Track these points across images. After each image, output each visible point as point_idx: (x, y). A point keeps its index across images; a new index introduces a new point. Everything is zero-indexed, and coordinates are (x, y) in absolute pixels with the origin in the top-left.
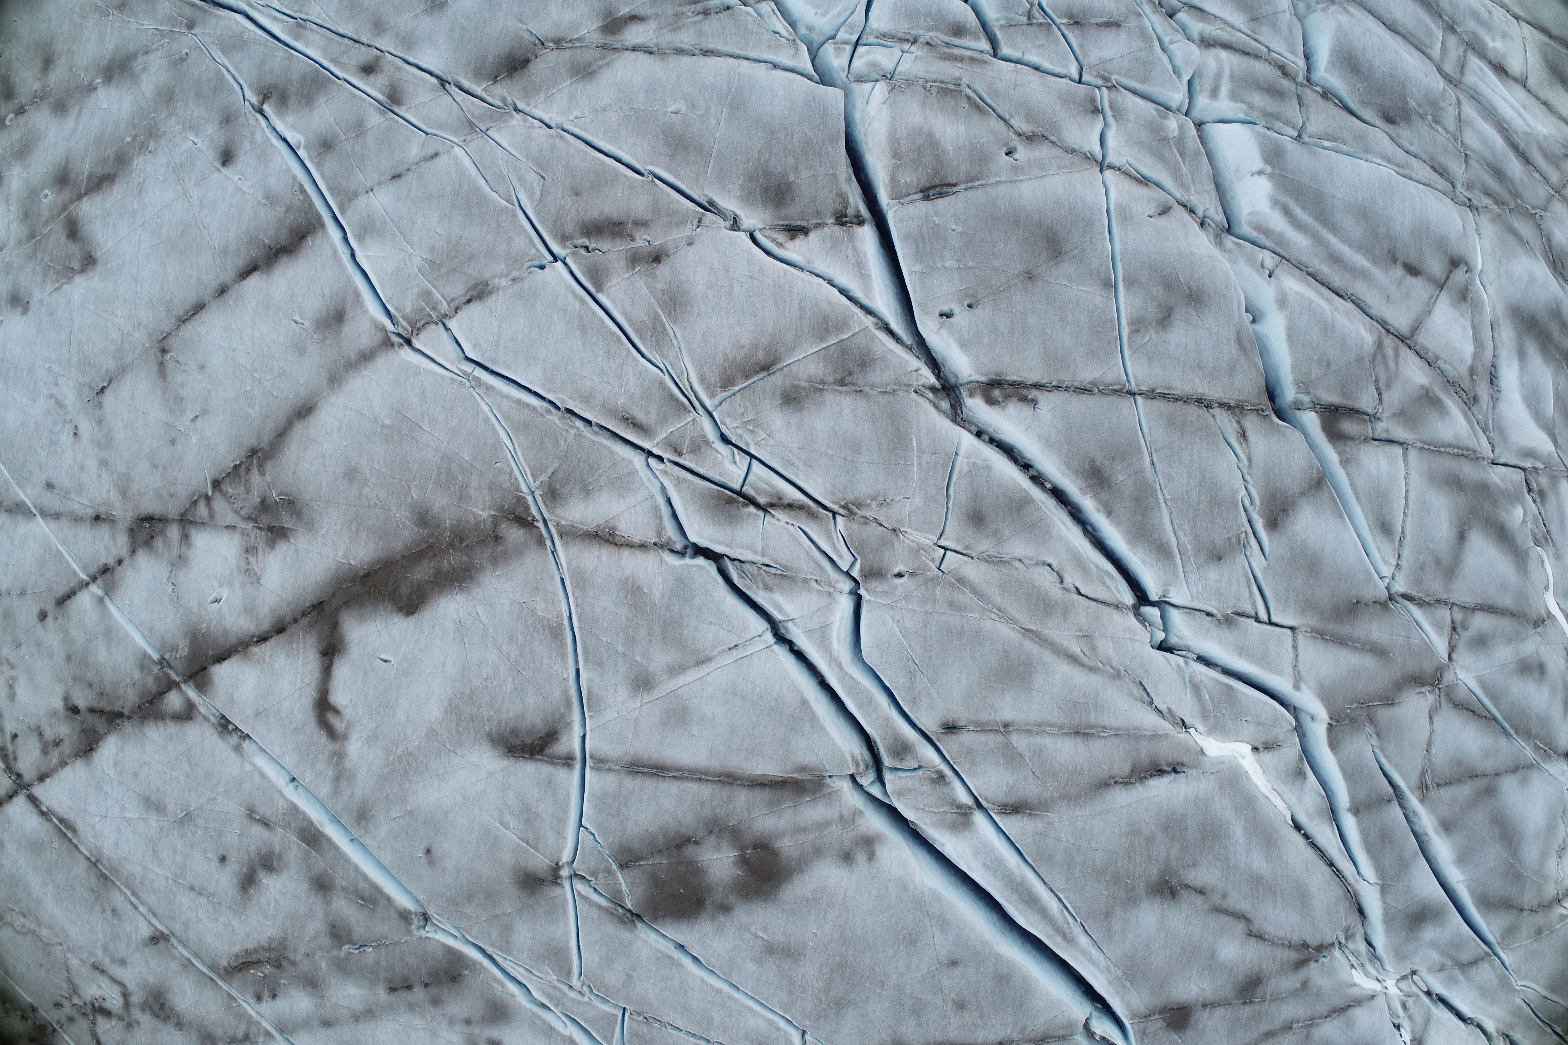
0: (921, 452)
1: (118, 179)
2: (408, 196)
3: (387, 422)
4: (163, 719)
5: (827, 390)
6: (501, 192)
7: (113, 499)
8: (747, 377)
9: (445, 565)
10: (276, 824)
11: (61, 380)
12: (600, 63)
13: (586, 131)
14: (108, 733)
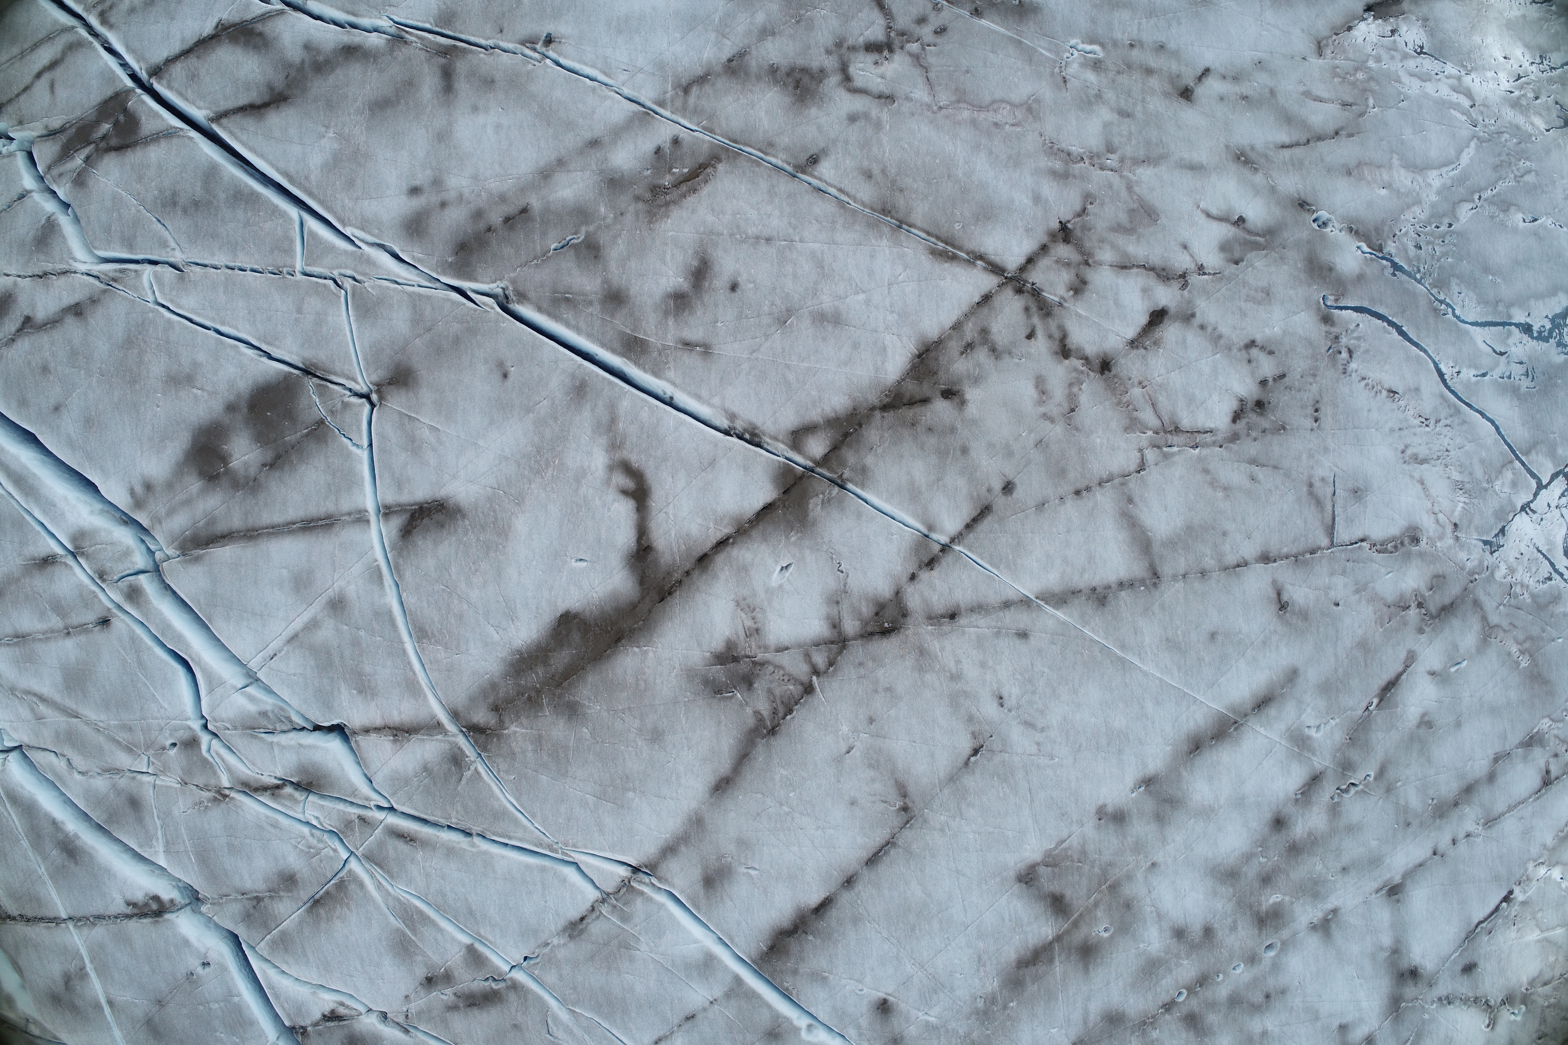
0: (186, 852)
1: (1014, 964)
2: (672, 1003)
3: (630, 794)
4: (829, 421)
5: (266, 892)
6: (584, 1019)
7: (936, 642)
8: (327, 893)
9: (540, 671)
10: (676, 348)
11: (1034, 749)
14: (899, 382)
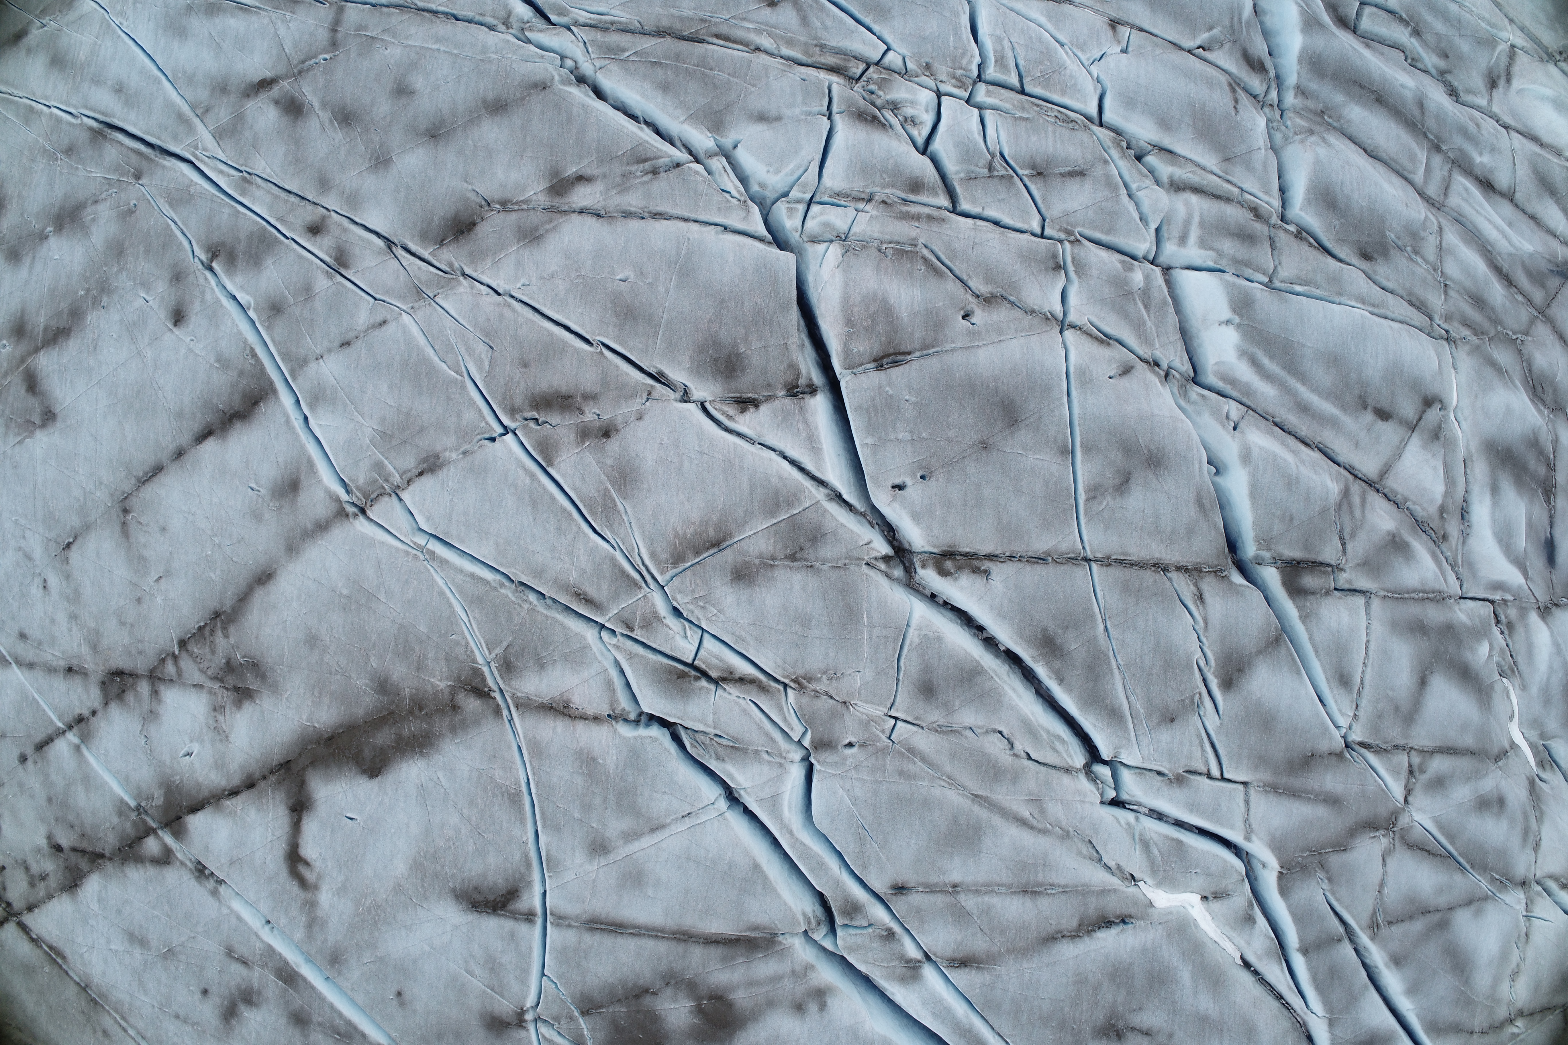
0: (871, 625)
1: (73, 334)
2: (358, 364)
3: (345, 592)
4: (142, 862)
5: (777, 566)
6: (449, 363)
7: (84, 653)
8: (697, 553)
9: (406, 732)
10: (253, 963)
11: (28, 534)
12: (547, 227)
13: (534, 299)
14: (90, 871)
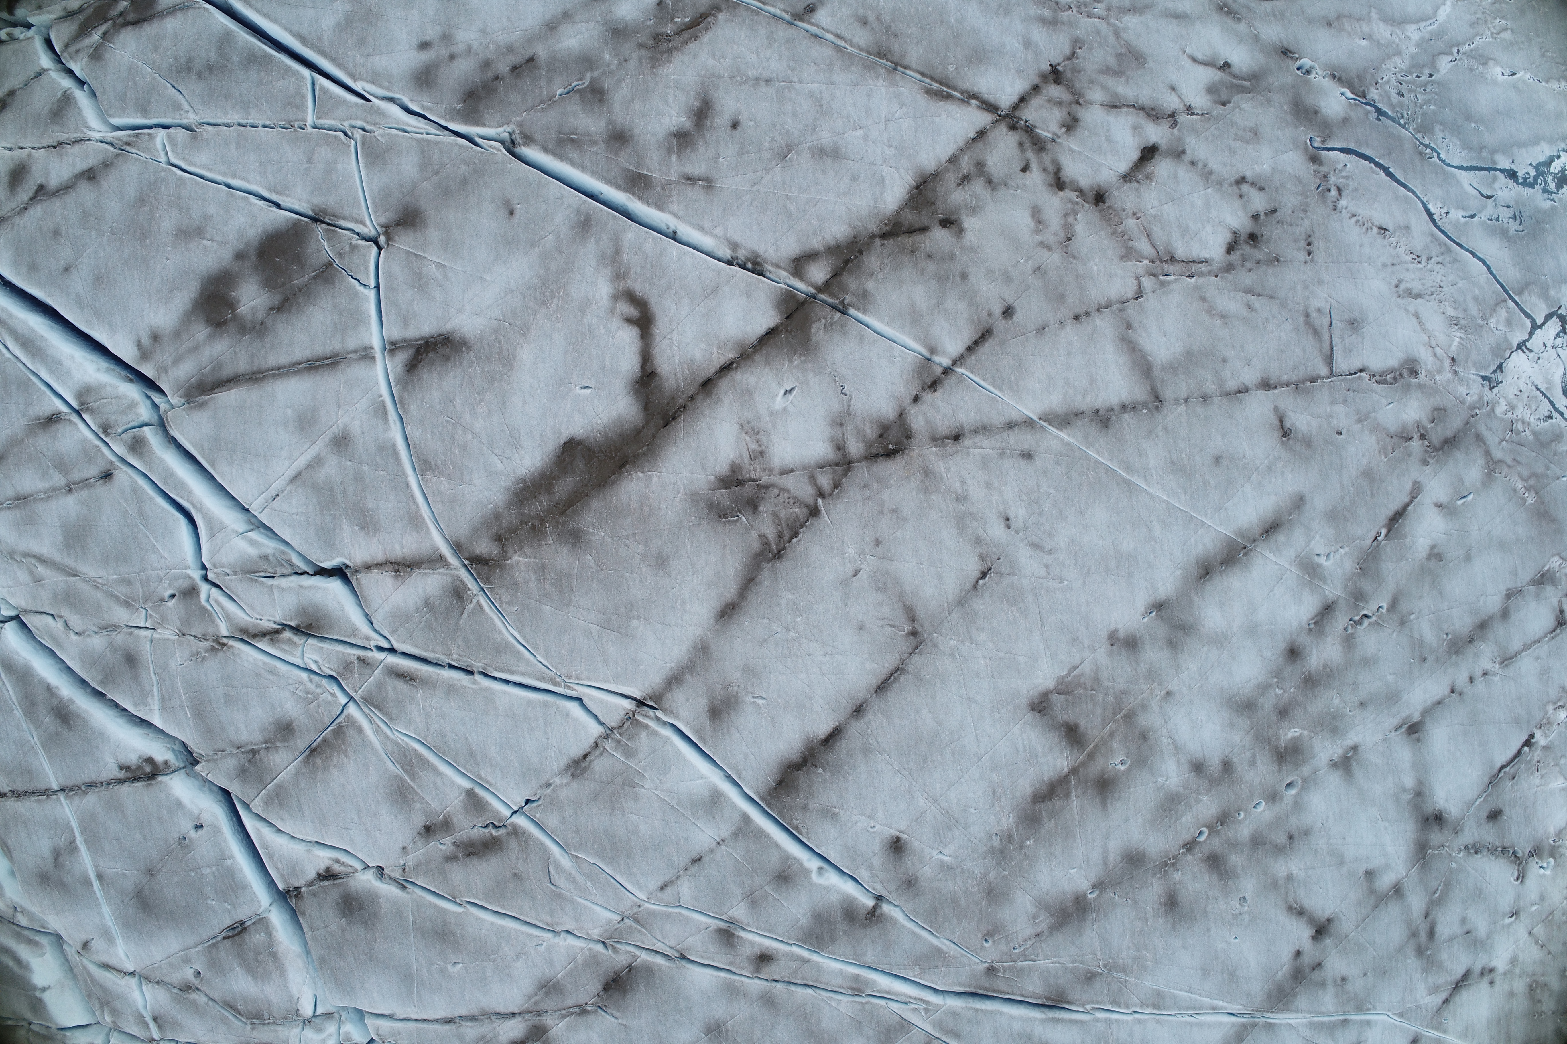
0: (182, 706)
1: (1029, 799)
2: (678, 845)
3: (635, 622)
4: (830, 248)
5: (262, 743)
6: (586, 864)
7: (940, 463)
8: (325, 740)
9: (544, 499)
10: (679, 182)
11: (1042, 572)
12: (537, 998)
13: (528, 934)
14: (898, 212)
